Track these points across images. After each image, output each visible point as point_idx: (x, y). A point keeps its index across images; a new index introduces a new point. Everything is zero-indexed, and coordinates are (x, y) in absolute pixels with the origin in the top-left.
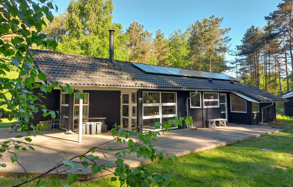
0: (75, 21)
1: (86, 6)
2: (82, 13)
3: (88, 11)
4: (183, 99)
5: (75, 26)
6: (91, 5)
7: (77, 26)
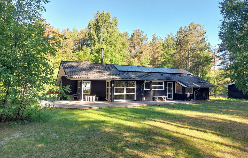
0: (92, 35)
1: (99, 24)
2: (97, 28)
3: (100, 27)
4: (139, 85)
5: (93, 38)
6: (102, 23)
7: (94, 38)
